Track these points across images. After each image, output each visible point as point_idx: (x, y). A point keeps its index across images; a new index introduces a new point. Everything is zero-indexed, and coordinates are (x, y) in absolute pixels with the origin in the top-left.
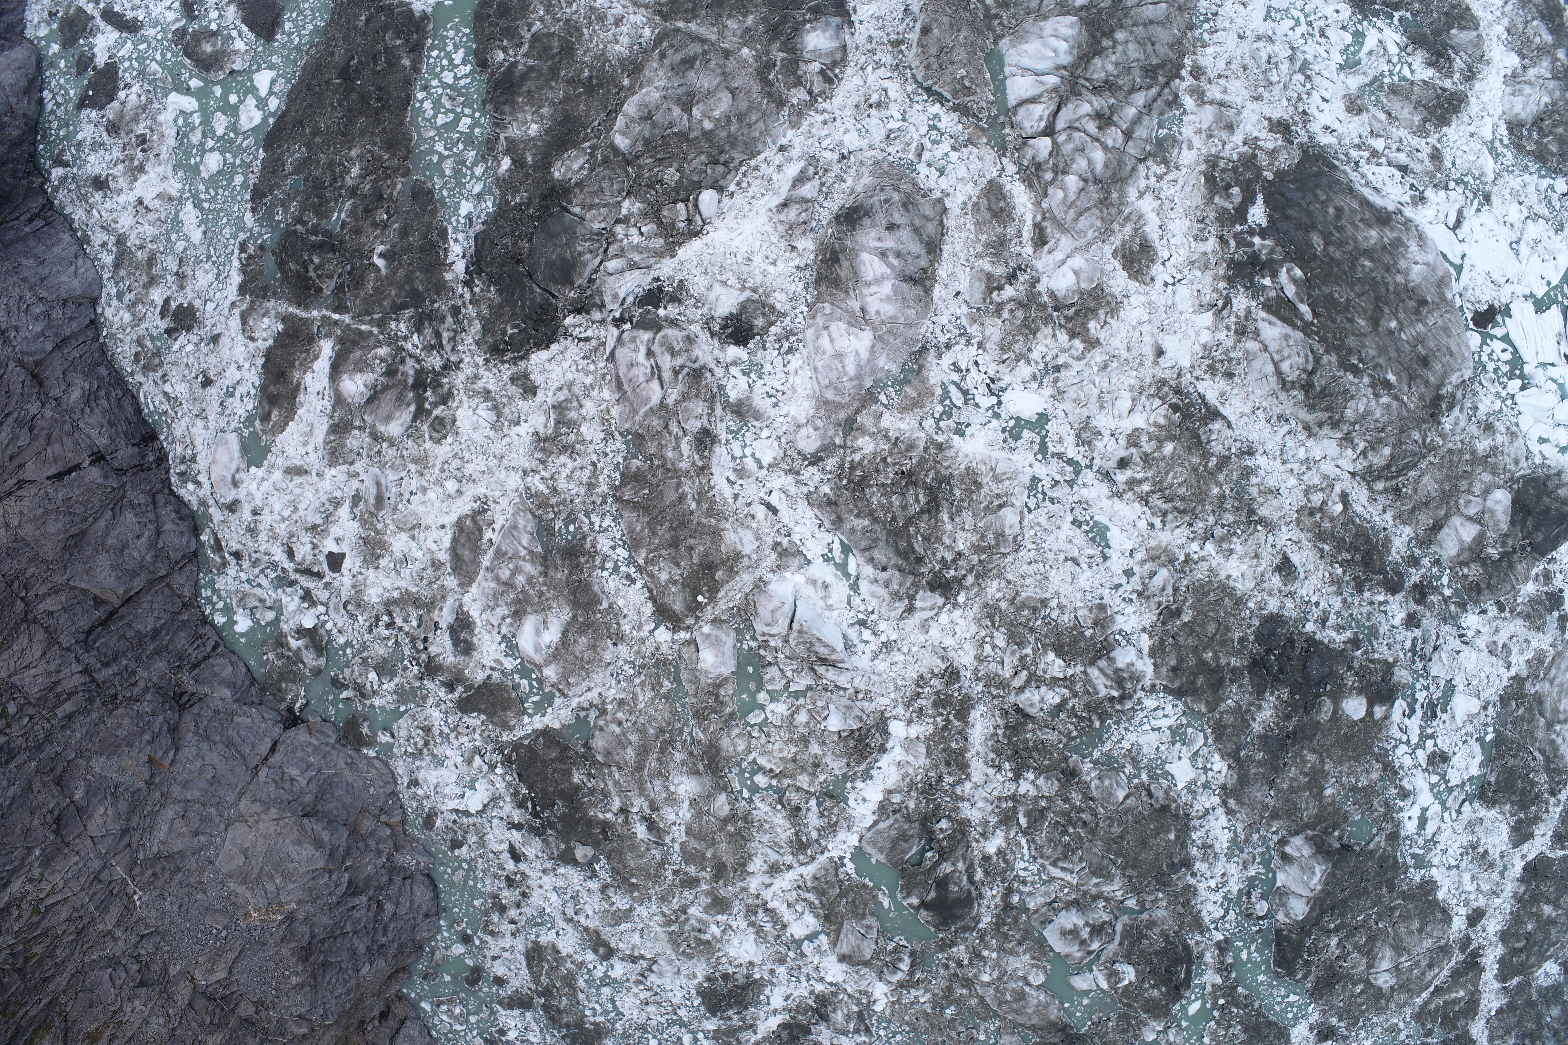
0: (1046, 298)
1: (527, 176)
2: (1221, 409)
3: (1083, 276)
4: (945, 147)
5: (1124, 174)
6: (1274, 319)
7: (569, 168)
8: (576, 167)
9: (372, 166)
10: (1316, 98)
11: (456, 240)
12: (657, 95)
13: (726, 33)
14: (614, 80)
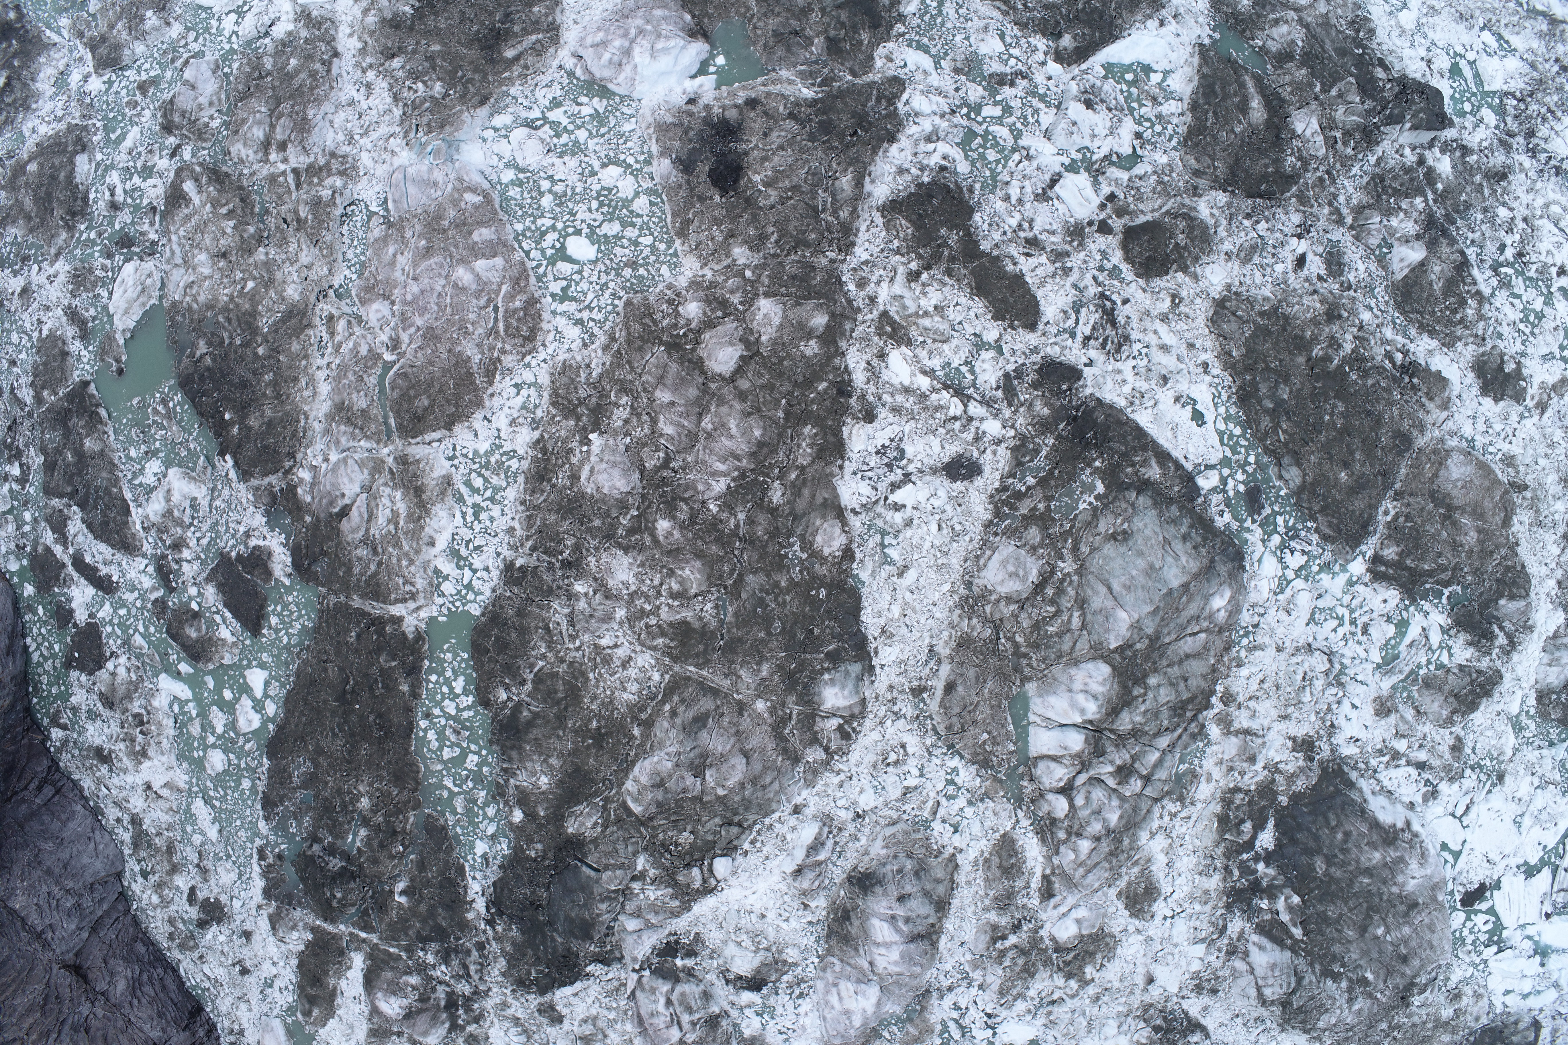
0: (1047, 942)
1: (540, 826)
2: (1203, 1022)
3: (1085, 924)
4: (961, 802)
5: (1138, 819)
6: (1265, 942)
7: (582, 824)
8: (589, 824)
9: (381, 801)
10: (1346, 704)
11: (474, 878)
12: (669, 765)
13: (740, 685)
14: (623, 727)
